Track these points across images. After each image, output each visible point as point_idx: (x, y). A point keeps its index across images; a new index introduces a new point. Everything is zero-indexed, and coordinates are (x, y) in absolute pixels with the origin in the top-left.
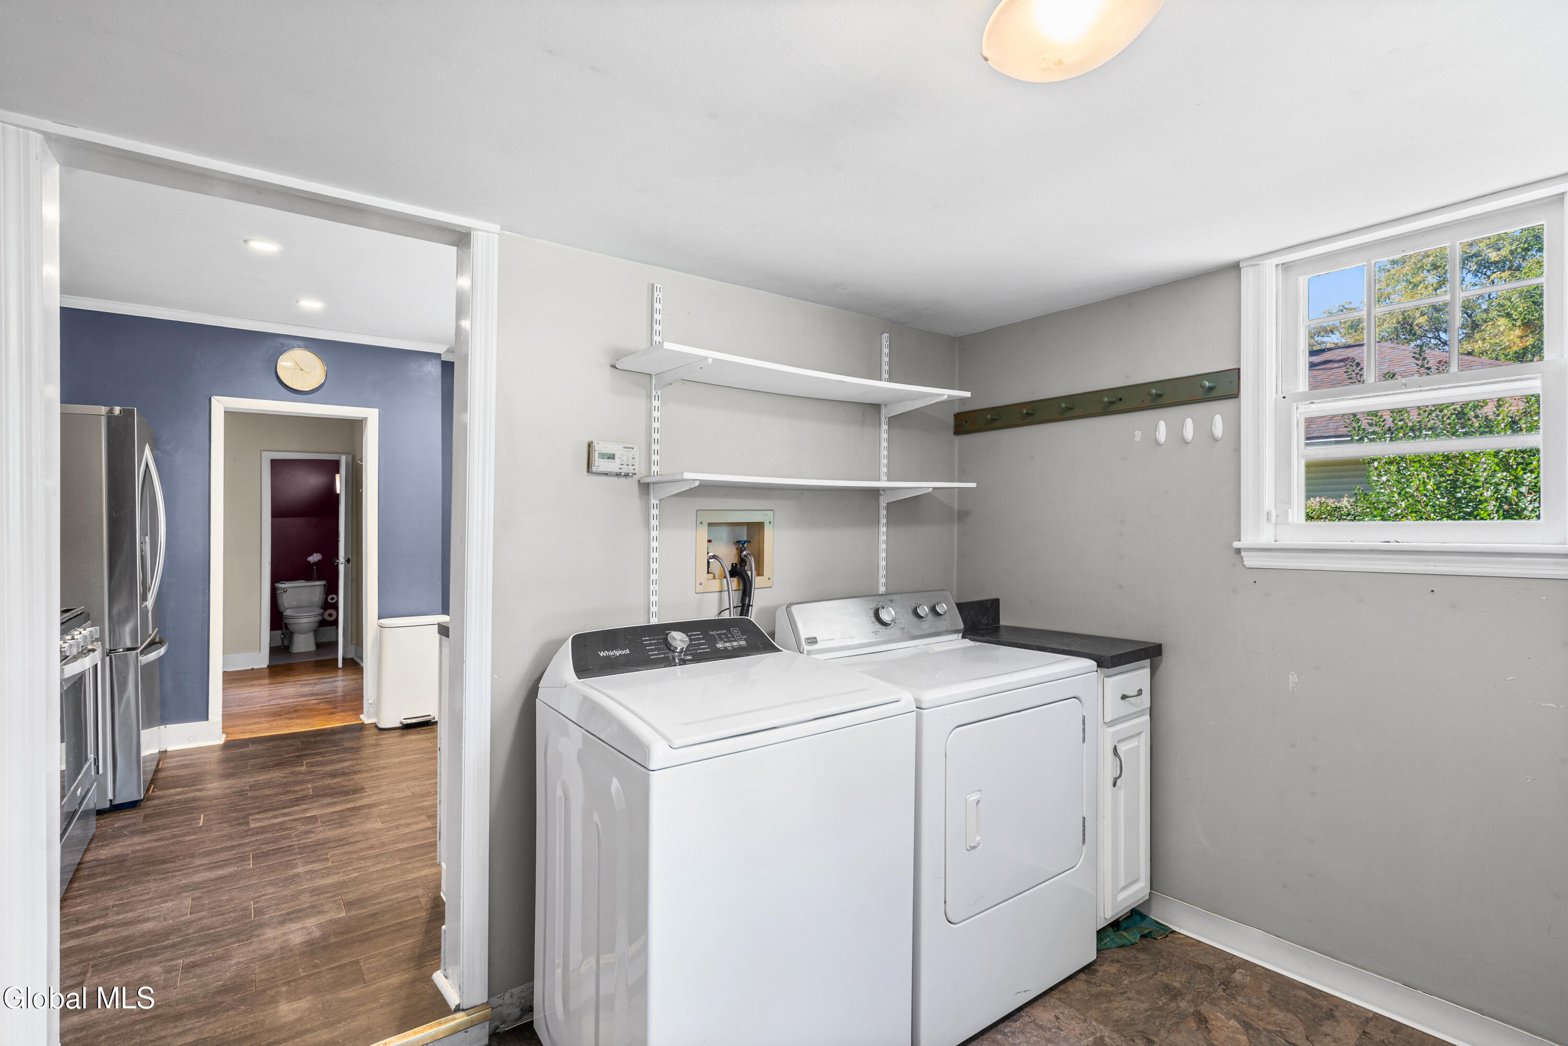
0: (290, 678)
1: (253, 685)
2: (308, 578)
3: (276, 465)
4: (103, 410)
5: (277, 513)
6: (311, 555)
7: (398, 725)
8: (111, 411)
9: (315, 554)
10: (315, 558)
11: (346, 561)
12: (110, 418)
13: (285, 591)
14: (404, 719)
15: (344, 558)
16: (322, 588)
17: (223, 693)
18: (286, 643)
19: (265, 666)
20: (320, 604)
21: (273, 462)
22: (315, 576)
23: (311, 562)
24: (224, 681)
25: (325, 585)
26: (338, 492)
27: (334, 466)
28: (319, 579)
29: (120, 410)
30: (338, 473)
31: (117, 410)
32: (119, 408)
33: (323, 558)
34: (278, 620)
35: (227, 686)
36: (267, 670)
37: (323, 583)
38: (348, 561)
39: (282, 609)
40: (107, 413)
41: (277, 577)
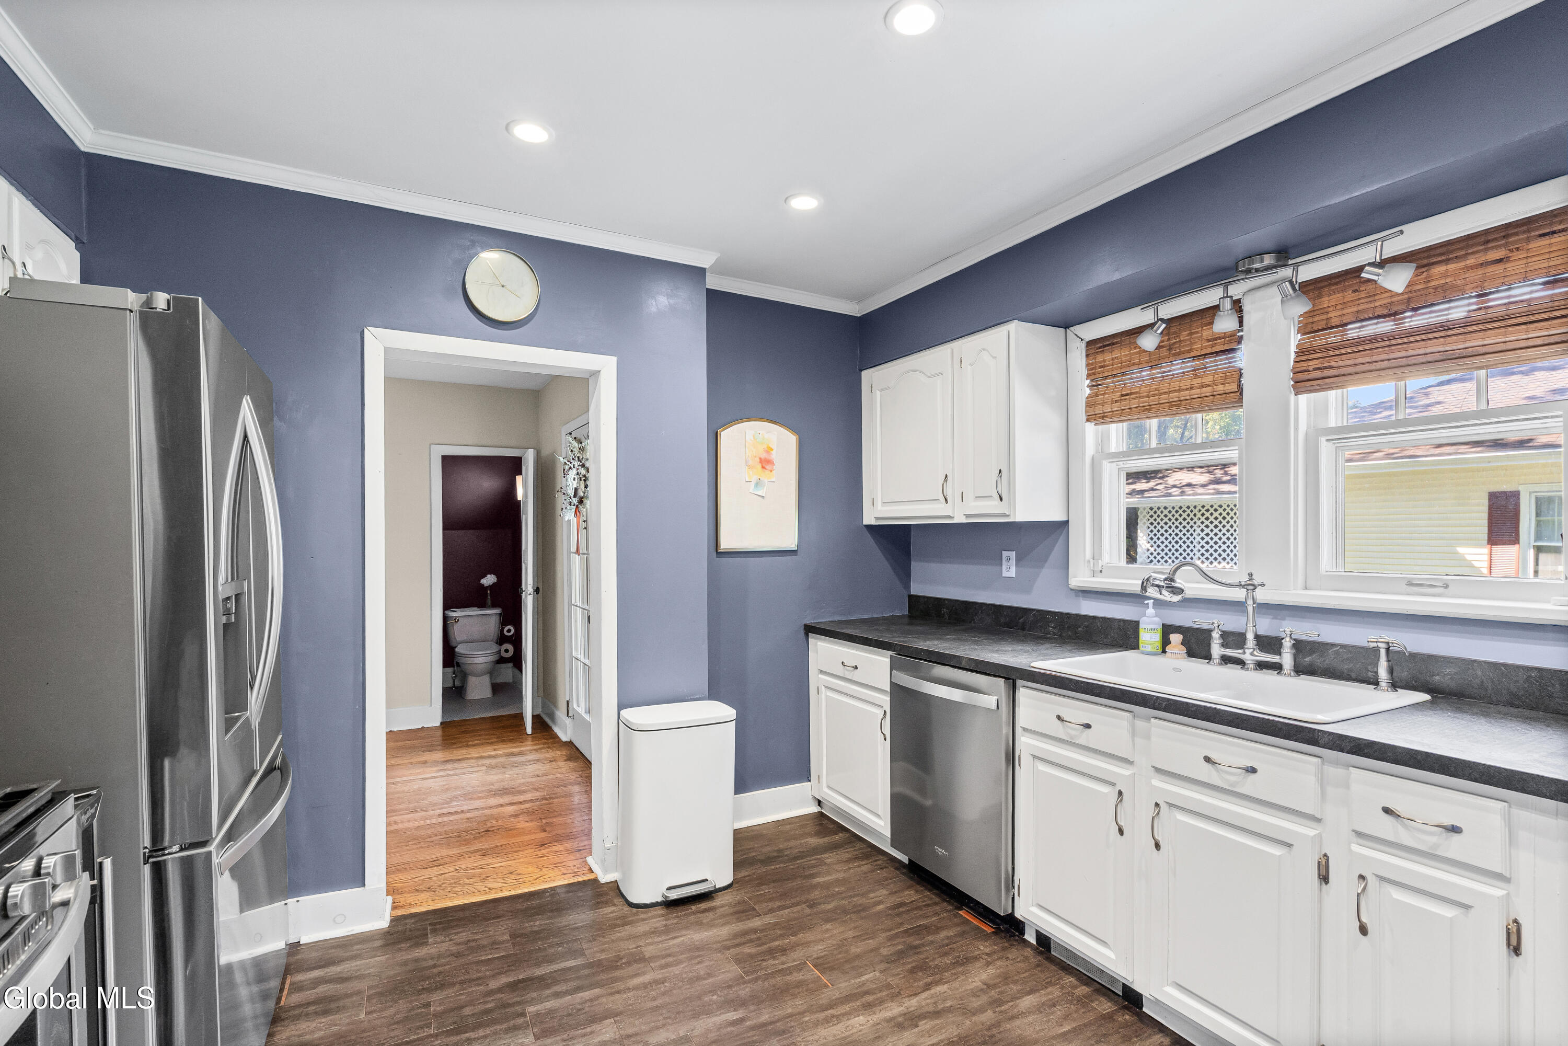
0: (471, 750)
1: (425, 762)
2: (482, 605)
3: (449, 462)
4: (132, 299)
5: (448, 525)
6: (484, 576)
7: (660, 899)
8: (148, 303)
9: (489, 576)
10: (489, 580)
11: (534, 591)
12: (147, 317)
13: (456, 620)
14: (669, 889)
15: (533, 587)
16: (498, 617)
17: (387, 778)
18: (458, 684)
19: (438, 724)
20: (495, 639)
21: (445, 459)
22: (489, 601)
23: (485, 585)
24: (388, 750)
25: (500, 614)
26: (520, 496)
27: (515, 465)
28: (494, 606)
29: (168, 301)
30: (521, 474)
31: (161, 300)
32: (166, 296)
33: (498, 580)
34: (450, 657)
35: (393, 762)
36: (439, 733)
37: (497, 611)
38: (537, 590)
39: (453, 644)
40: (142, 306)
41: (448, 604)
